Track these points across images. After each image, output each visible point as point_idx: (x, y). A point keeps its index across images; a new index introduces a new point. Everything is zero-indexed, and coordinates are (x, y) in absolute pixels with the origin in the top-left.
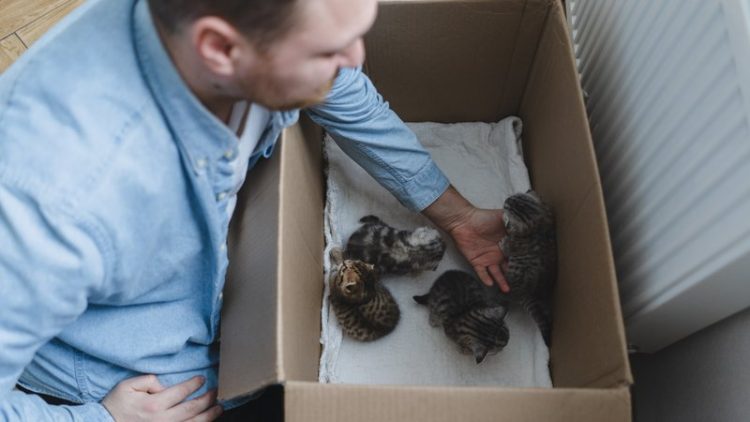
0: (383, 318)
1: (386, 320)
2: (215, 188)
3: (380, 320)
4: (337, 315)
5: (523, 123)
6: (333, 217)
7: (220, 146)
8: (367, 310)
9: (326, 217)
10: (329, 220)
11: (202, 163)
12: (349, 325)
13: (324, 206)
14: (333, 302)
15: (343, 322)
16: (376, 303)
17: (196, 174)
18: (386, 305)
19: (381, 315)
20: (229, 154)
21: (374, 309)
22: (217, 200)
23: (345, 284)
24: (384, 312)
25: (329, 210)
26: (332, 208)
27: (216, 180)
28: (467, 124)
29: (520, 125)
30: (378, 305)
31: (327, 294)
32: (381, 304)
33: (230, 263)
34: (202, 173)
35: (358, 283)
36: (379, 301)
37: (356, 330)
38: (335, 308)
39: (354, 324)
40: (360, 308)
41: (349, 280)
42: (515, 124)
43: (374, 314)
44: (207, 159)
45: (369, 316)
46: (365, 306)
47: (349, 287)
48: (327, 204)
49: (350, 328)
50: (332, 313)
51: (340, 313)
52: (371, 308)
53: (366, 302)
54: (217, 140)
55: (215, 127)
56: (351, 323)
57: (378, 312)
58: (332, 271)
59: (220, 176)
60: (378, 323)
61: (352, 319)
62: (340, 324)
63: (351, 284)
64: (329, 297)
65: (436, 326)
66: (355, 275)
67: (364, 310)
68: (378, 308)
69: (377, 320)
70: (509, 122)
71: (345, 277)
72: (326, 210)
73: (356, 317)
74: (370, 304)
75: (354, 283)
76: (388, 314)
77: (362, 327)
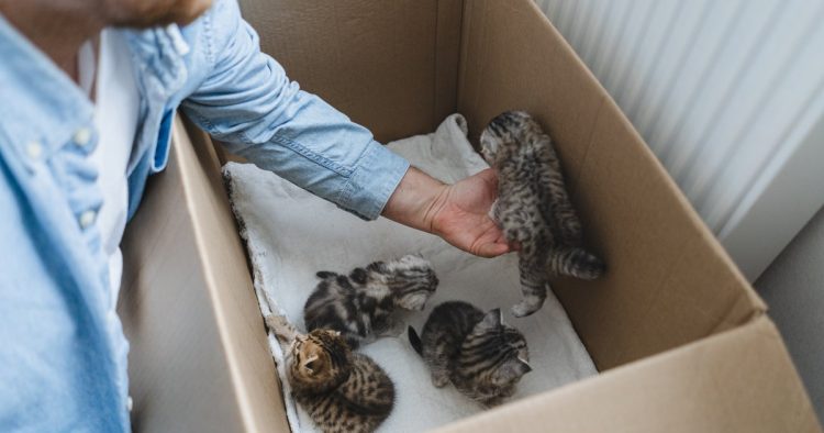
0: (374, 394)
1: (380, 396)
2: (72, 204)
3: (373, 397)
4: (310, 414)
5: (466, 119)
6: (268, 288)
7: (62, 118)
8: (351, 389)
9: (259, 292)
10: (264, 293)
11: (35, 150)
12: (332, 421)
13: (253, 278)
14: (299, 401)
15: (321, 419)
16: (359, 376)
17: (31, 172)
18: (373, 375)
19: (371, 390)
20: (83, 138)
21: (359, 385)
22: (82, 228)
23: (304, 362)
24: (374, 384)
25: (261, 281)
26: (264, 277)
27: (71, 189)
28: (402, 141)
29: (464, 123)
30: (362, 377)
31: (287, 391)
32: (366, 376)
33: (131, 344)
34: (40, 169)
35: (321, 357)
36: (361, 373)
37: (344, 424)
38: (305, 405)
39: (338, 416)
40: (340, 390)
41: (307, 356)
42: (458, 122)
43: (362, 391)
44: (44, 142)
45: (355, 396)
46: (347, 384)
47: (310, 365)
48: (256, 274)
49: (334, 424)
50: (303, 415)
51: (314, 410)
52: (355, 384)
53: (346, 378)
54: (53, 104)
55: (43, 75)
56: (333, 416)
57: (366, 387)
58: (286, 359)
59: (75, 181)
60: (372, 404)
61: (333, 410)
62: (319, 424)
63: (311, 360)
64: (293, 394)
65: (444, 385)
66: (315, 346)
67: (346, 390)
68: (363, 382)
69: (368, 398)
70: (451, 120)
71: (302, 355)
72: (256, 281)
73: (339, 404)
74: (351, 380)
75: (316, 358)
76: (379, 386)
77: (350, 416)
